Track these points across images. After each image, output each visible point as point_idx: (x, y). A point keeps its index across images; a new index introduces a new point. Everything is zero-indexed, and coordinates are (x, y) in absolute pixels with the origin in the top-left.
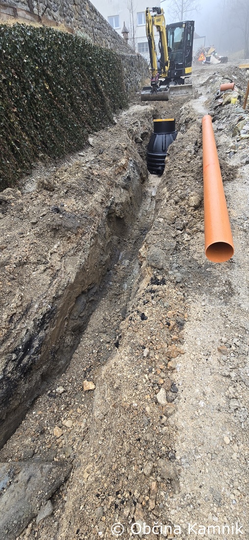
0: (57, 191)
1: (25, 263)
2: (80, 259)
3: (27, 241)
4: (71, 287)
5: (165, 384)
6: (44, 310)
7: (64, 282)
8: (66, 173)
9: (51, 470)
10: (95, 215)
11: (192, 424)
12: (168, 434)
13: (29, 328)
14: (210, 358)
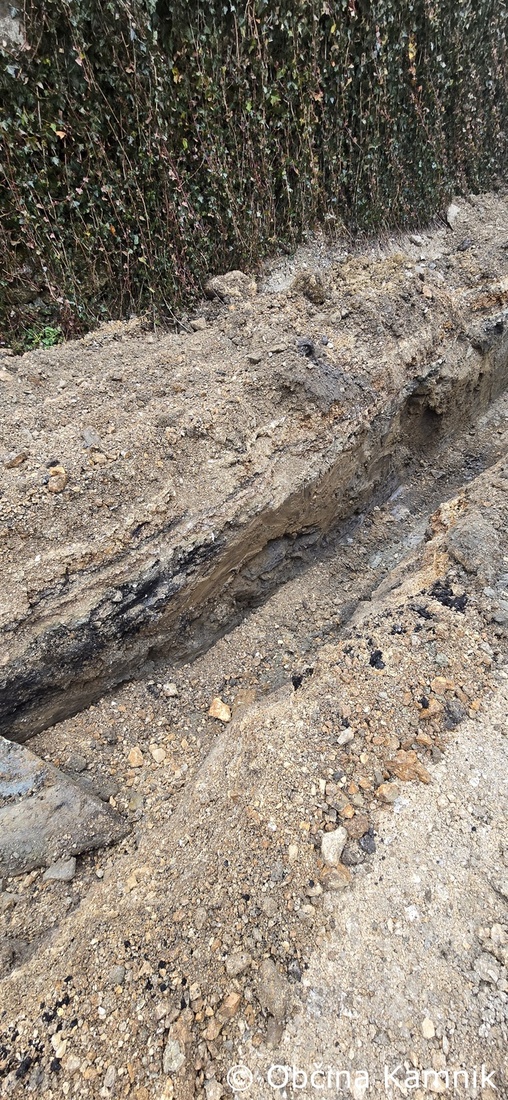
0: (329, 307)
1: (203, 436)
2: (310, 469)
3: (225, 393)
4: (268, 516)
5: (353, 823)
6: (201, 539)
7: (259, 503)
8: (363, 273)
9: (96, 814)
10: (383, 388)
11: (368, 937)
12: (309, 924)
13: (162, 559)
14: (484, 830)
